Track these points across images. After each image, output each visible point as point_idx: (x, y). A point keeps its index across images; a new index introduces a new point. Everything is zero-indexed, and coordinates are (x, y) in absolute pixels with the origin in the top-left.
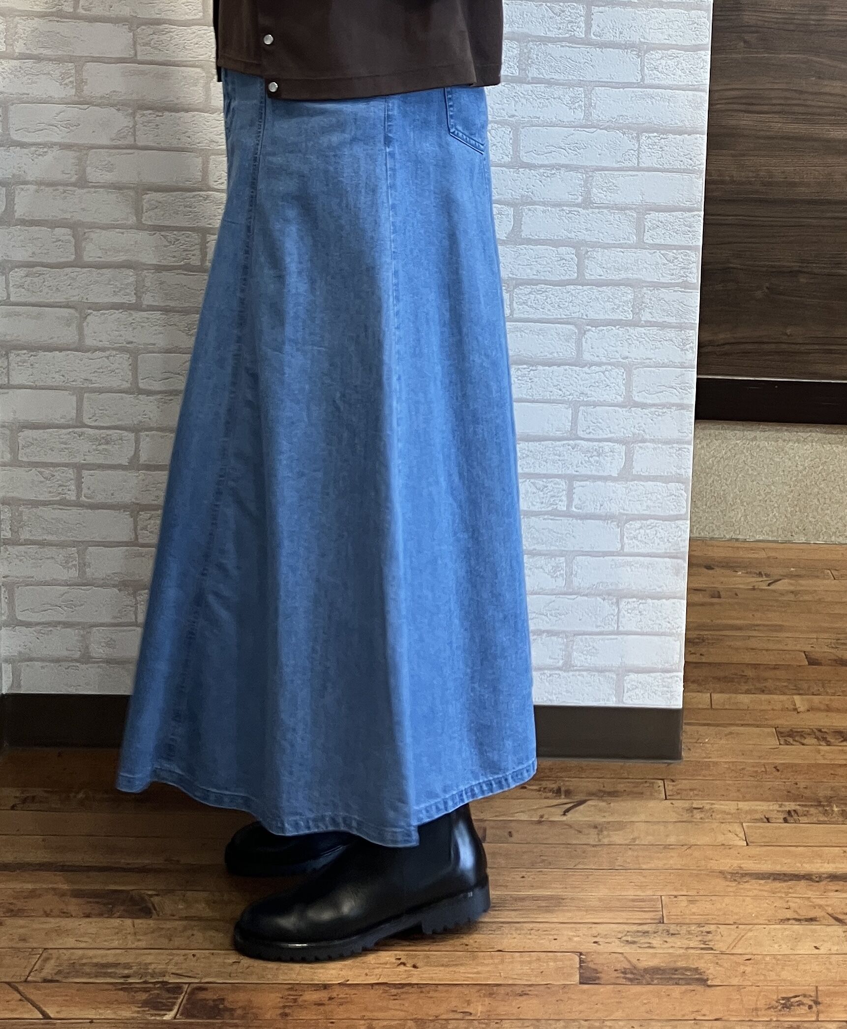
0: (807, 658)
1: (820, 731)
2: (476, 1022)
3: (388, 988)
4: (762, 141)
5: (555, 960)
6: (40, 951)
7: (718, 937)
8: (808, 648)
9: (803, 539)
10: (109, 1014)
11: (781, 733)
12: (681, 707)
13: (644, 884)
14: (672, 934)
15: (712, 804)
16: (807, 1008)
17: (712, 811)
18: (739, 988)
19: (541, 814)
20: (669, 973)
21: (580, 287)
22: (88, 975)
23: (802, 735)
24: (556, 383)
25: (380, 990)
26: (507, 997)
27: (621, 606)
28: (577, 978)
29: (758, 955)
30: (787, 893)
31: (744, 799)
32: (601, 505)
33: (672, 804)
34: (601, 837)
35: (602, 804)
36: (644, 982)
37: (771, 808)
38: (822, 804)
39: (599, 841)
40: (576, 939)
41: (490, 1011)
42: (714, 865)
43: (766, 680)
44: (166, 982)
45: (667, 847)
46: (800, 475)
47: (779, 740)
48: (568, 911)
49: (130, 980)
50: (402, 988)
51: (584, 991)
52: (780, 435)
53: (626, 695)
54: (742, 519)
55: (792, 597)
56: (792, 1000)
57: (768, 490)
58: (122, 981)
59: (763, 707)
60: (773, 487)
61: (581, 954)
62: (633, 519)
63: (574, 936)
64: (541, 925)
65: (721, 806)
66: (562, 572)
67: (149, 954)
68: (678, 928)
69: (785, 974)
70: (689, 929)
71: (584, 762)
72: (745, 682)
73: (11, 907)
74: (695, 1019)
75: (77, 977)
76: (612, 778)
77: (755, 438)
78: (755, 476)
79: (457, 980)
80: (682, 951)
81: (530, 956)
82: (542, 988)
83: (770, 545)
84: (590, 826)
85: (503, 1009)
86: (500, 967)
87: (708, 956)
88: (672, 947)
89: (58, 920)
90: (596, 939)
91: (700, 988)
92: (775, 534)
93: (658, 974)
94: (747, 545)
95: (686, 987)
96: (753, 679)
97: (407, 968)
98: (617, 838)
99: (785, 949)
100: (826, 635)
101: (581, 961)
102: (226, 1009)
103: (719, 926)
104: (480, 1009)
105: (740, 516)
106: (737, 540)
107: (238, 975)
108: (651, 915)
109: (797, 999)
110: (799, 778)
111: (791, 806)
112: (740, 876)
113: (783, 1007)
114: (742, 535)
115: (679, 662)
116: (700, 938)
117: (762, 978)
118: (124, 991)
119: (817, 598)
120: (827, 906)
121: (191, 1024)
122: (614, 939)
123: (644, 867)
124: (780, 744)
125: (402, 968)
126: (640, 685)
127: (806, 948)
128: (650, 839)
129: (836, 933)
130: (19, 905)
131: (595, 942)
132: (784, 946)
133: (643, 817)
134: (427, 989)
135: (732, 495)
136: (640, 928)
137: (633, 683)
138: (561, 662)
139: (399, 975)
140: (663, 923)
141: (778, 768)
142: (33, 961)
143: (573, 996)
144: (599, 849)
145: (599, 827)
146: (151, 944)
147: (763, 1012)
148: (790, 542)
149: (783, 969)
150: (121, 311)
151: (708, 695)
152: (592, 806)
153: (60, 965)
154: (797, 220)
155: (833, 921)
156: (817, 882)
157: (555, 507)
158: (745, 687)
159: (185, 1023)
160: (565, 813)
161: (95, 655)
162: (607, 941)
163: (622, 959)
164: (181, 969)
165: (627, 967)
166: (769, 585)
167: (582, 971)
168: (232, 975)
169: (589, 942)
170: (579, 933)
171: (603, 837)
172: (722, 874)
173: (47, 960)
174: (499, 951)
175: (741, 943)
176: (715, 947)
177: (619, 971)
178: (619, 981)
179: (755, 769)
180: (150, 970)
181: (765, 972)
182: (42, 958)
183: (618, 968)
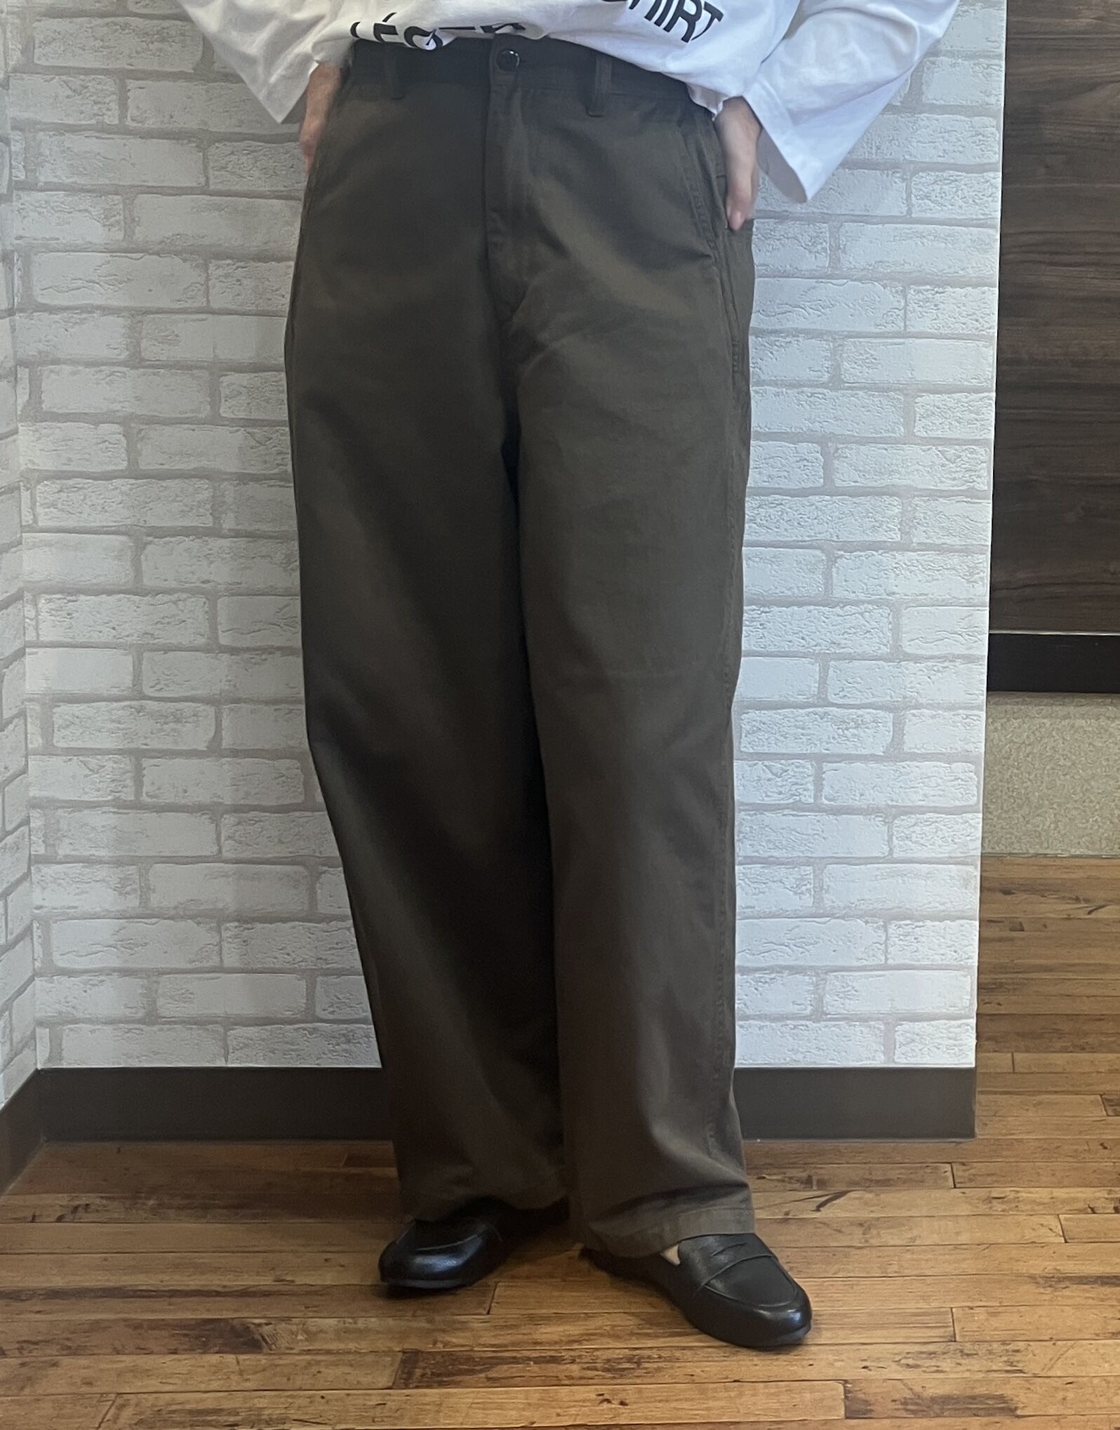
4: (1073, 304)
5: (812, 1390)
6: (113, 1397)
7: (1030, 1357)
11: (1108, 1100)
12: (974, 1066)
13: (928, 1294)
14: (968, 1355)
17: (1017, 1199)
18: (1060, 1418)
19: (786, 1210)
20: (964, 1403)
21: (827, 498)
22: (181, 1424)
24: (796, 629)
27: (890, 931)
28: (843, 1412)
29: (1083, 1377)
31: (1060, 1185)
32: (862, 795)
33: (964, 1193)
34: (868, 1236)
35: (868, 1196)
36: (932, 1415)
37: (1098, 1194)
39: (866, 1241)
40: (838, 1364)
42: (1022, 1268)
43: (1086, 1034)
45: (957, 1247)
47: (1106, 1110)
48: (827, 1330)
52: (1102, 710)
53: (898, 1052)
54: (1053, 826)
57: (1086, 786)
59: (1085, 1068)
60: (1093, 783)
61: (846, 1382)
62: (905, 813)
63: (836, 1360)
65: (1032, 1193)
66: (808, 886)
67: (262, 1397)
68: (976, 1347)
70: (990, 1348)
71: (842, 1144)
72: (1060, 1039)
73: (68, 1343)
75: (166, 1426)
76: (880, 1163)
77: (1068, 716)
78: (1070, 768)
79: (681, 1418)
80: (981, 1375)
81: (777, 1387)
82: (795, 1425)
83: (1091, 861)
84: (852, 1224)
86: (738, 1401)
87: (1016, 1380)
88: (968, 1370)
89: (132, 1358)
90: (865, 1364)
91: (1007, 1421)
92: (1097, 846)
93: (949, 1404)
94: (1058, 862)
95: (986, 1418)
96: (1070, 1034)
97: (612, 1406)
98: (890, 1237)
101: (846, 1391)
103: (1031, 1343)
105: (1047, 823)
106: (1045, 855)
107: (385, 1419)
108: (940, 1332)
112: (1056, 1281)
114: (1052, 849)
115: (971, 1004)
116: (1005, 1359)
122: (891, 1363)
123: (929, 1272)
124: (1108, 1116)
125: (605, 1405)
126: (918, 1037)
128: (935, 1238)
130: (79, 1340)
131: (864, 1368)
132: (1117, 1366)
133: (924, 1211)
135: (1037, 794)
136: (924, 1348)
137: (908, 1035)
138: (810, 1008)
139: (602, 1415)
140: (955, 1341)
141: (1105, 1145)
142: (104, 1410)
144: (865, 1251)
145: (866, 1225)
146: (263, 1385)
148: (1117, 857)
149: (1116, 1393)
150: (191, 538)
151: (1010, 1055)
152: (855, 1199)
153: (141, 1413)
157: (798, 798)
158: (1059, 1045)
160: (818, 1209)
161: (164, 1013)
162: (881, 1365)
163: (903, 1387)
164: (307, 1414)
165: (908, 1396)
166: (1090, 913)
167: (848, 1403)
168: (376, 1419)
169: (857, 1368)
170: (843, 1357)
171: (872, 1237)
172: (1033, 1279)
173: (123, 1406)
174: (735, 1381)
175: (1060, 1362)
176: (1026, 1369)
177: (898, 1402)
178: (898, 1414)
179: (1075, 1147)
180: (263, 1417)
181: (1092, 1398)
182: (115, 1404)
183: (895, 1398)
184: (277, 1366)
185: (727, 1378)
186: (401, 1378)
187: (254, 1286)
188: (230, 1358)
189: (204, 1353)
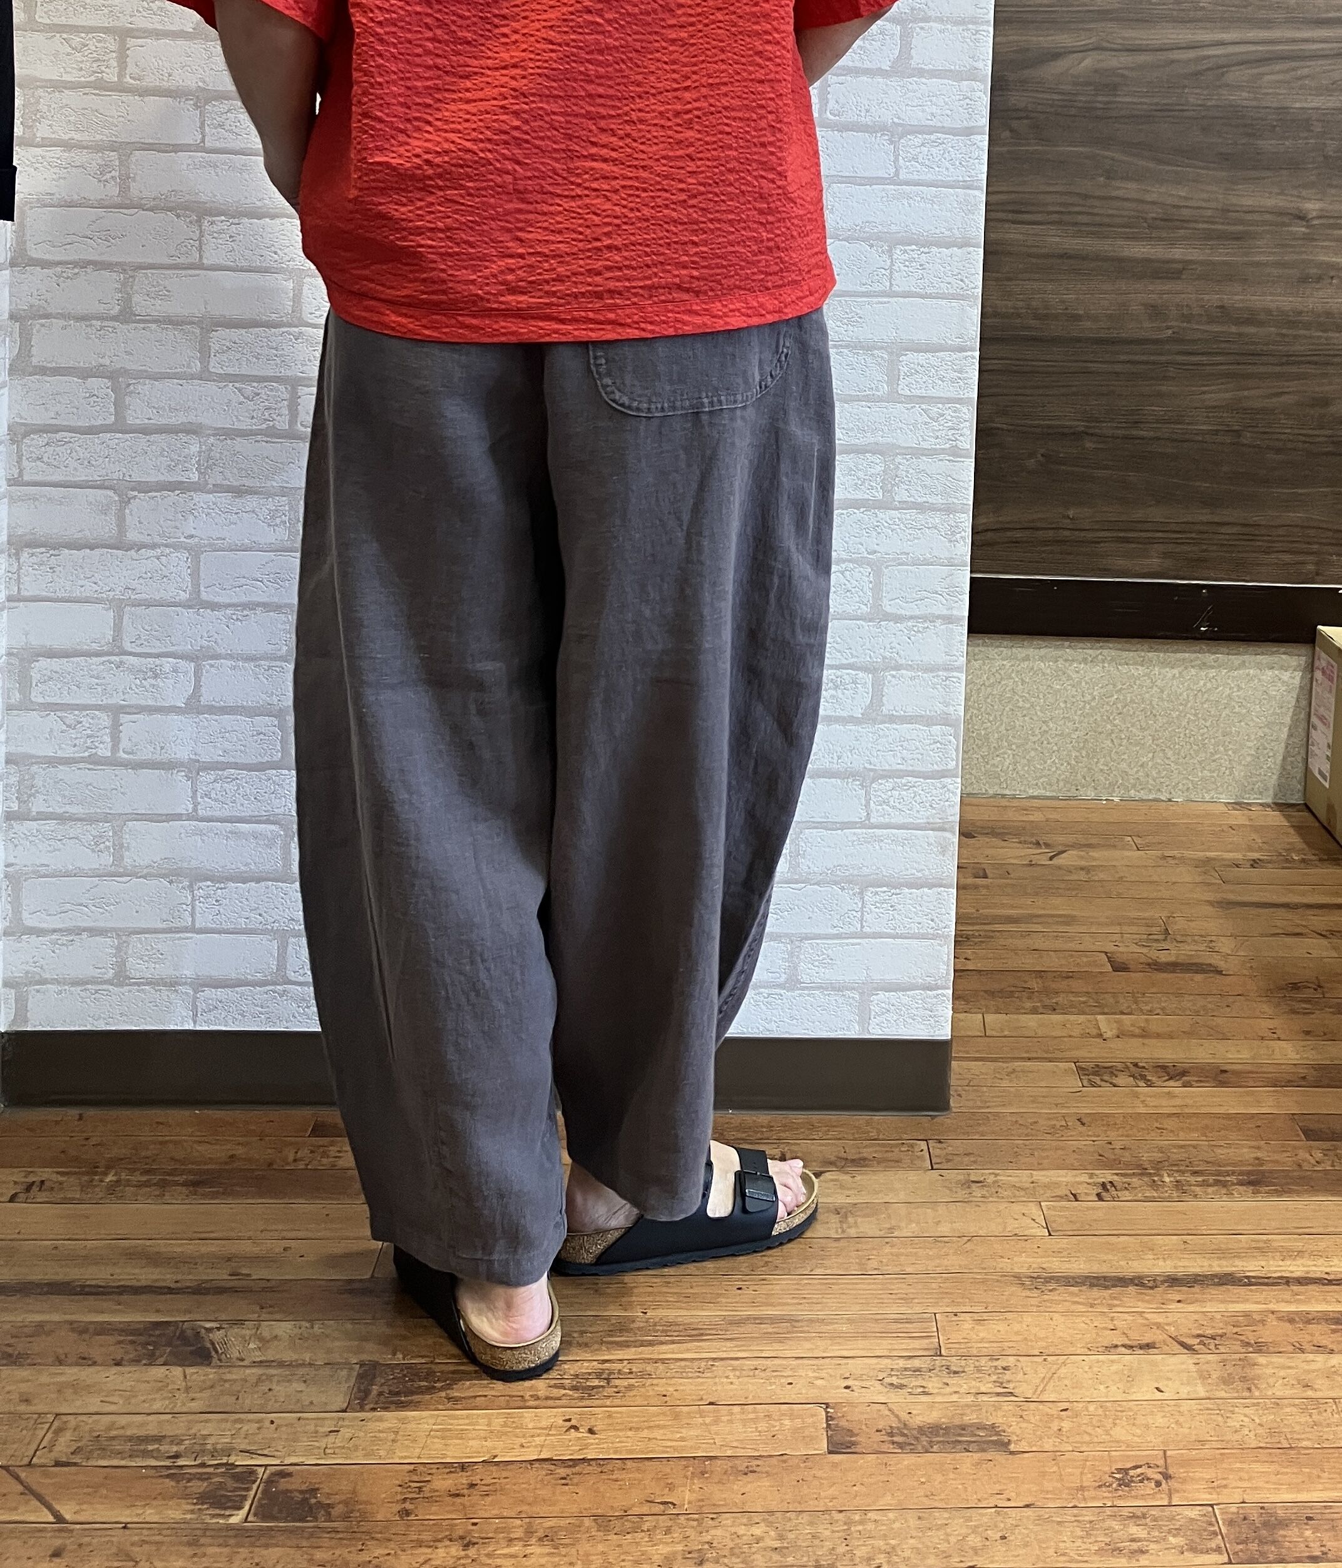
0: (1110, 961)
1: (1136, 1065)
2: (682, 1518)
3: (553, 1467)
4: (1034, 260)
5: (792, 1417)
6: (51, 1418)
7: (1020, 1376)
8: (1110, 948)
9: (1092, 794)
10: (150, 1514)
11: (1083, 1069)
12: (949, 1036)
13: (911, 1296)
14: (955, 1372)
15: (996, 1175)
16: (1153, 1485)
17: (997, 1185)
18: (1056, 1455)
20: (954, 1435)
22: (120, 1454)
23: (1112, 1071)
25: (541, 1472)
26: (725, 1477)
27: (866, 898)
28: (824, 1445)
29: (1077, 1402)
30: (1111, 1306)
31: (1040, 1167)
32: (838, 757)
33: (940, 1175)
34: (845, 1226)
35: (844, 1178)
36: (919, 1448)
37: (1078, 1178)
38: (1148, 1171)
39: (843, 1231)
40: (819, 1382)
41: (702, 1500)
42: (1004, 1264)
43: (1056, 993)
44: (232, 1464)
45: (937, 1239)
46: (1088, 707)
47: (1080, 1080)
48: (806, 1339)
49: (180, 1462)
50: (574, 1466)
51: (835, 1465)
52: (1060, 653)
53: (873, 1022)
54: (1011, 767)
55: (1082, 876)
56: (1132, 1473)
57: (1044, 728)
58: (168, 1463)
59: (1059, 1033)
60: (1051, 724)
61: (827, 1405)
62: (882, 777)
63: (815, 1378)
64: (768, 1362)
65: (1010, 1177)
67: (206, 1421)
68: (963, 1363)
69: (1119, 1433)
70: (977, 1364)
71: (815, 1117)
72: (1029, 998)
73: (9, 1350)
74: (996, 1507)
75: (103, 1458)
76: (855, 1139)
77: (1027, 658)
78: (1027, 708)
79: (651, 1451)
80: (970, 1398)
81: (754, 1412)
82: (774, 1461)
83: (1048, 803)
84: (829, 1211)
85: (719, 1494)
86: (714, 1428)
87: (1007, 1405)
88: (955, 1392)
89: (75, 1370)
90: (847, 1382)
91: (999, 1457)
93: (937, 1435)
94: (1016, 803)
95: (979, 1455)
96: (1038, 992)
97: (580, 1435)
98: (867, 1226)
99: (1115, 1393)
100: (1134, 929)
101: (829, 1418)
102: (320, 1504)
103: (1019, 1358)
104: (688, 1496)
105: (1007, 764)
106: (1003, 796)
107: (337, 1451)
108: (925, 1343)
109: (1139, 1471)
110: (1113, 1135)
111: (1106, 1176)
112: (1042, 1281)
113: (1120, 1485)
114: (1010, 790)
115: (948, 974)
116: (994, 1378)
117: (1087, 1438)
118: (172, 1479)
119: (1117, 876)
120: (1168, 1324)
121: (271, 1529)
122: (874, 1382)
123: (909, 1270)
124: (1082, 1086)
125: (573, 1434)
126: (892, 1008)
127: (1144, 1391)
128: (913, 1228)
129: (1184, 1367)
130: (21, 1346)
131: (847, 1387)
132: (1114, 1388)
133: (902, 1196)
134: (610, 1467)
136: (910, 1364)
137: (883, 1005)
138: (784, 976)
139: (568, 1447)
140: (941, 1355)
141: (1084, 1120)
142: (41, 1433)
143: (819, 1474)
144: (842, 1243)
145: (842, 1212)
146: (209, 1406)
147: (1092, 1493)
148: (1074, 798)
149: (1115, 1424)
150: (177, 492)
151: (980, 1016)
152: (832, 1180)
153: (80, 1439)
154: (1081, 364)
155: (1178, 1348)
156: (1151, 1288)
158: (1028, 1005)
159: (261, 1529)
161: (133, 973)
162: (864, 1384)
163: (887, 1413)
164: (253, 1443)
165: (893, 1425)
166: (1051, 858)
167: (830, 1433)
168: (328, 1451)
169: (838, 1387)
170: (823, 1374)
171: (850, 1227)
172: (1017, 1277)
173: (59, 1431)
174: (711, 1404)
175: (1052, 1384)
176: (1016, 1392)
177: (883, 1432)
178: (885, 1447)
179: (1053, 1122)
180: (209, 1447)
181: (1089, 1429)
182: (53, 1428)
183: (880, 1427)
184: (226, 1381)
185: (702, 1399)
186: (356, 1398)
187: (207, 1281)
188: (177, 1371)
189: (150, 1365)
